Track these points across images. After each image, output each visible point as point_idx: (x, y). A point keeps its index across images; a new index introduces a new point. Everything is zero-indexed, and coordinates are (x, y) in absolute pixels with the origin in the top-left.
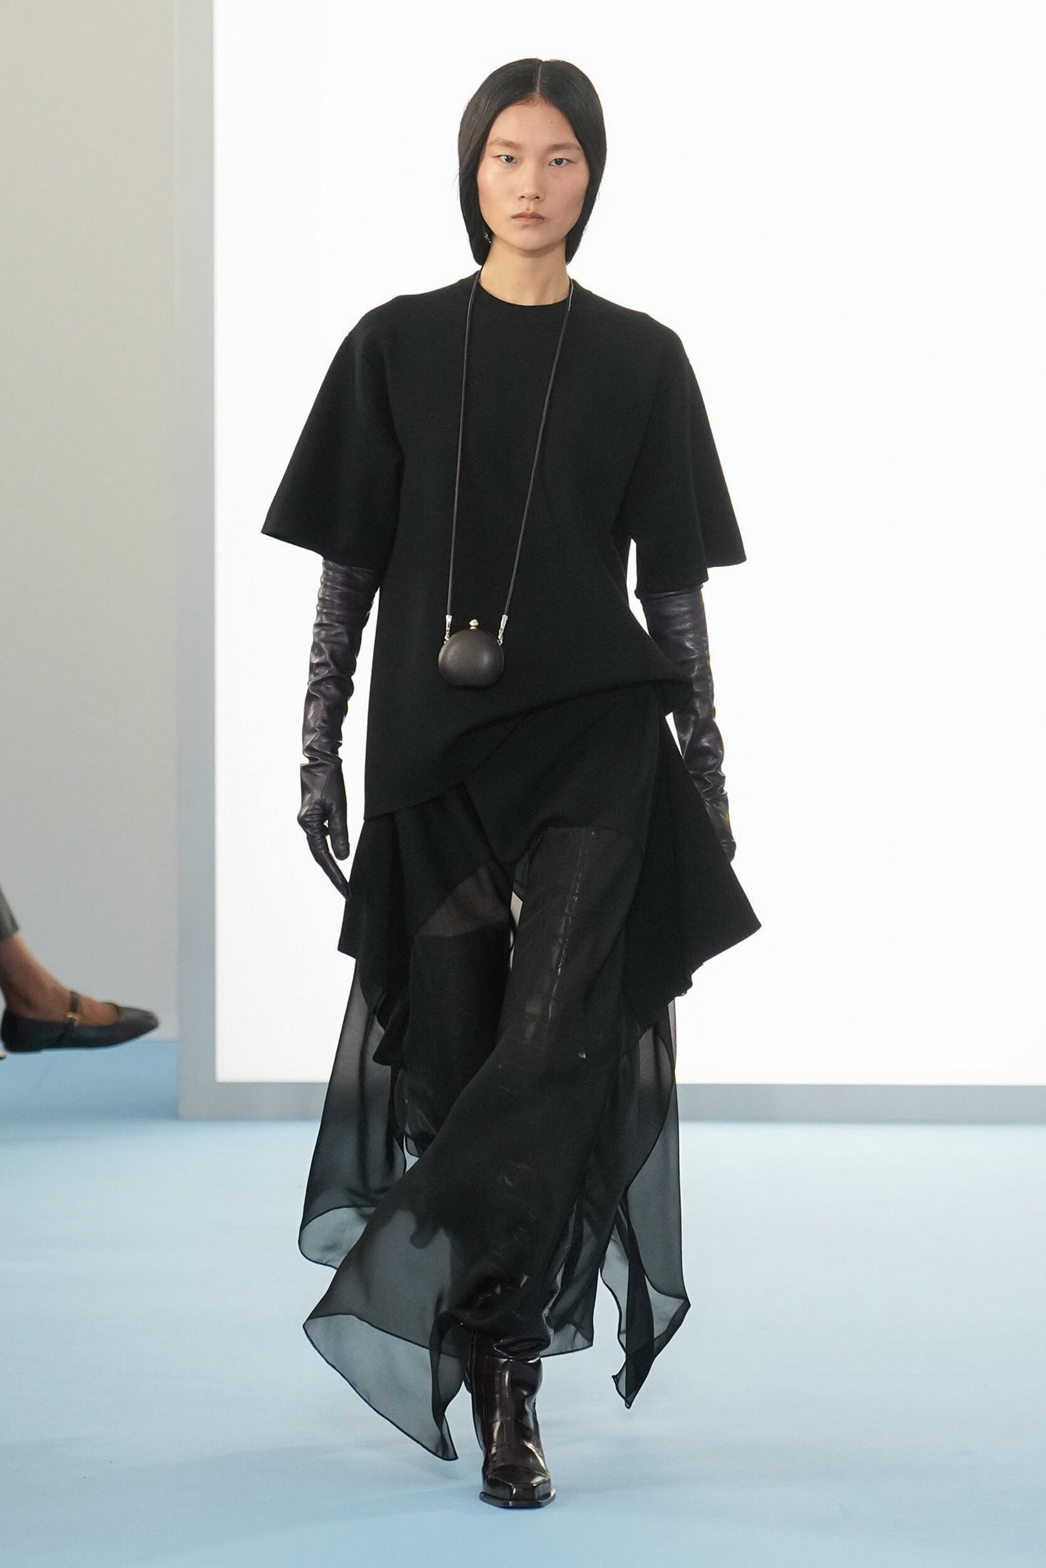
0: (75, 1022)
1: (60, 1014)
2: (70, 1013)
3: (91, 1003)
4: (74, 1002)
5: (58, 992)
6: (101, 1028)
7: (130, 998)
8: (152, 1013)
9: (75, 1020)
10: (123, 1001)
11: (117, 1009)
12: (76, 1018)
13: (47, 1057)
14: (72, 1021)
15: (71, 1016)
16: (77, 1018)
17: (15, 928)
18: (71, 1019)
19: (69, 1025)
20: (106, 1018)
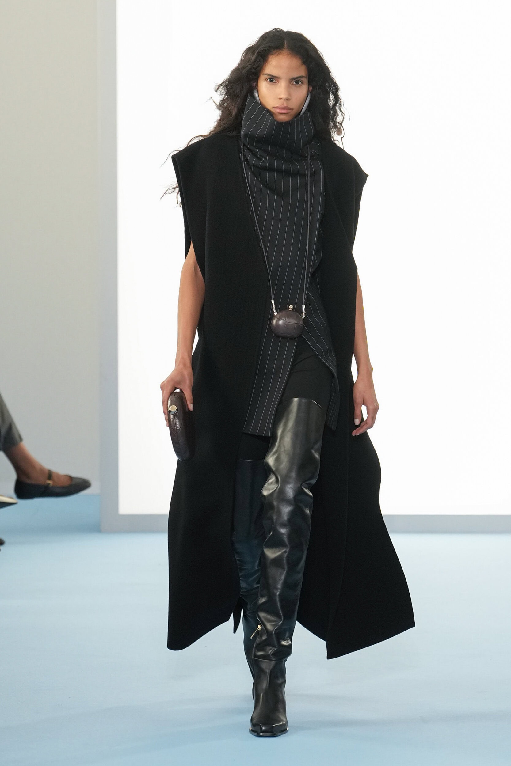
0: (50, 485)
1: (42, 481)
2: (48, 480)
3: (58, 475)
5: (42, 470)
7: (77, 473)
8: (87, 480)
9: (50, 484)
11: (71, 478)
13: (38, 501)
15: (48, 482)
16: (50, 482)
17: (21, 440)
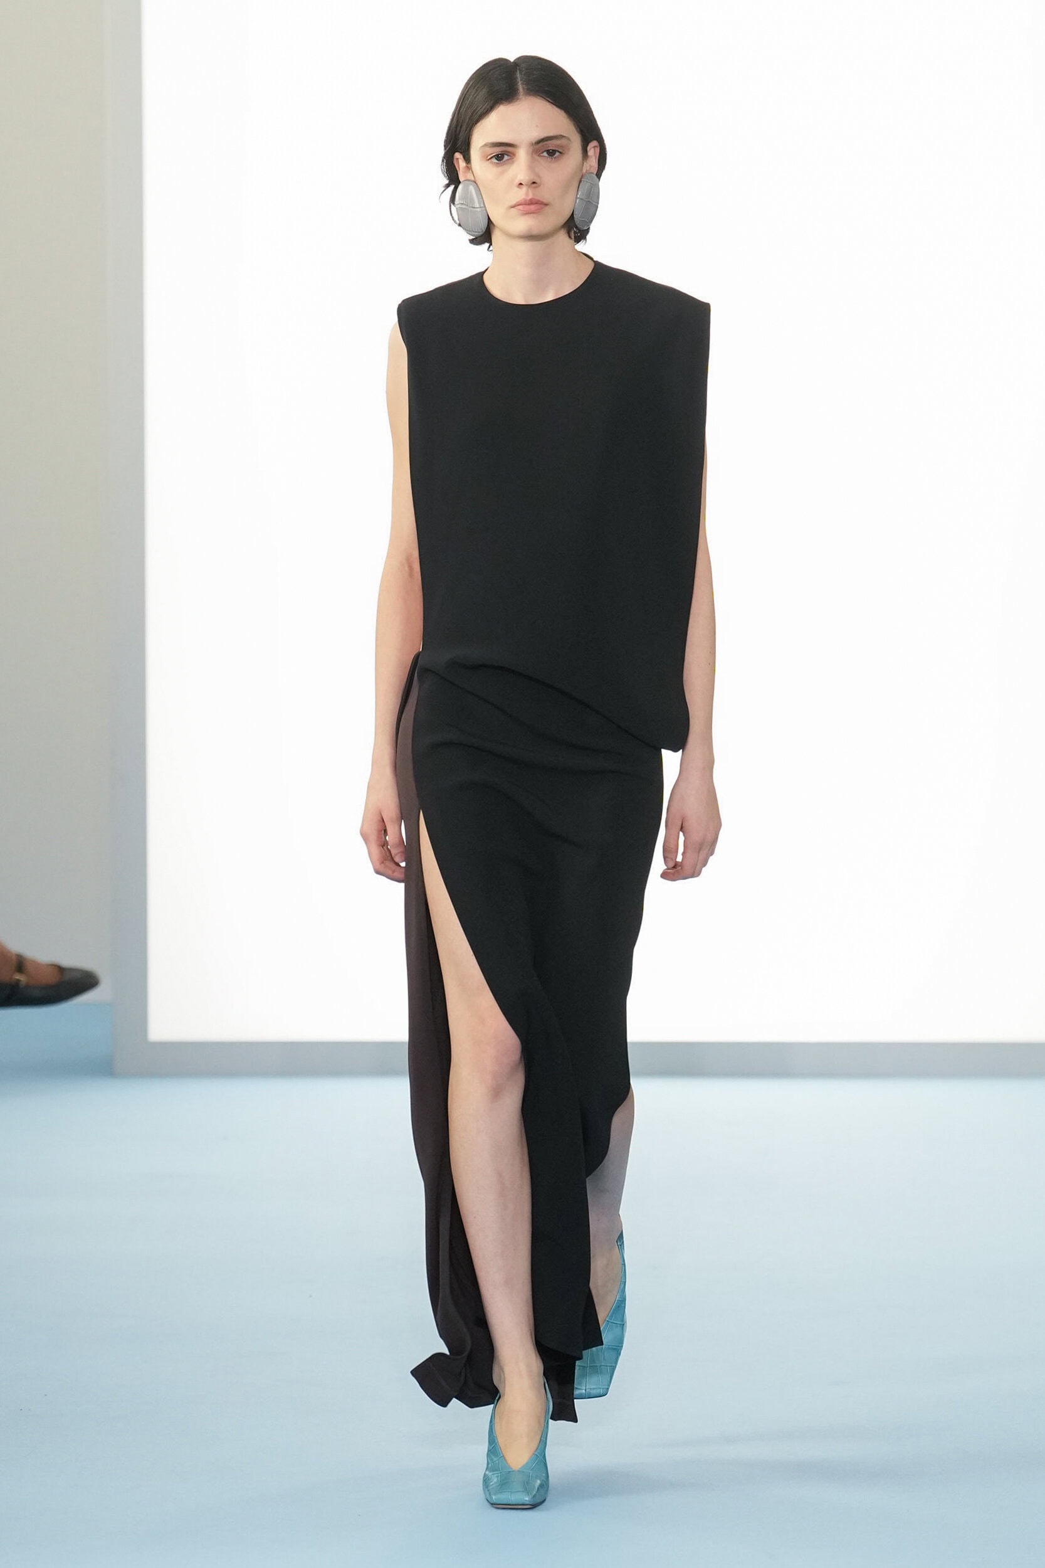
0: (21, 982)
1: (9, 975)
2: (17, 974)
3: (36, 965)
4: (20, 964)
5: (7, 955)
6: (47, 987)
7: (73, 958)
8: (93, 973)
9: (20, 980)
10: (67, 961)
11: (61, 969)
12: (22, 979)
14: (18, 981)
15: (17, 978)
19: (15, 986)
20: (52, 978)
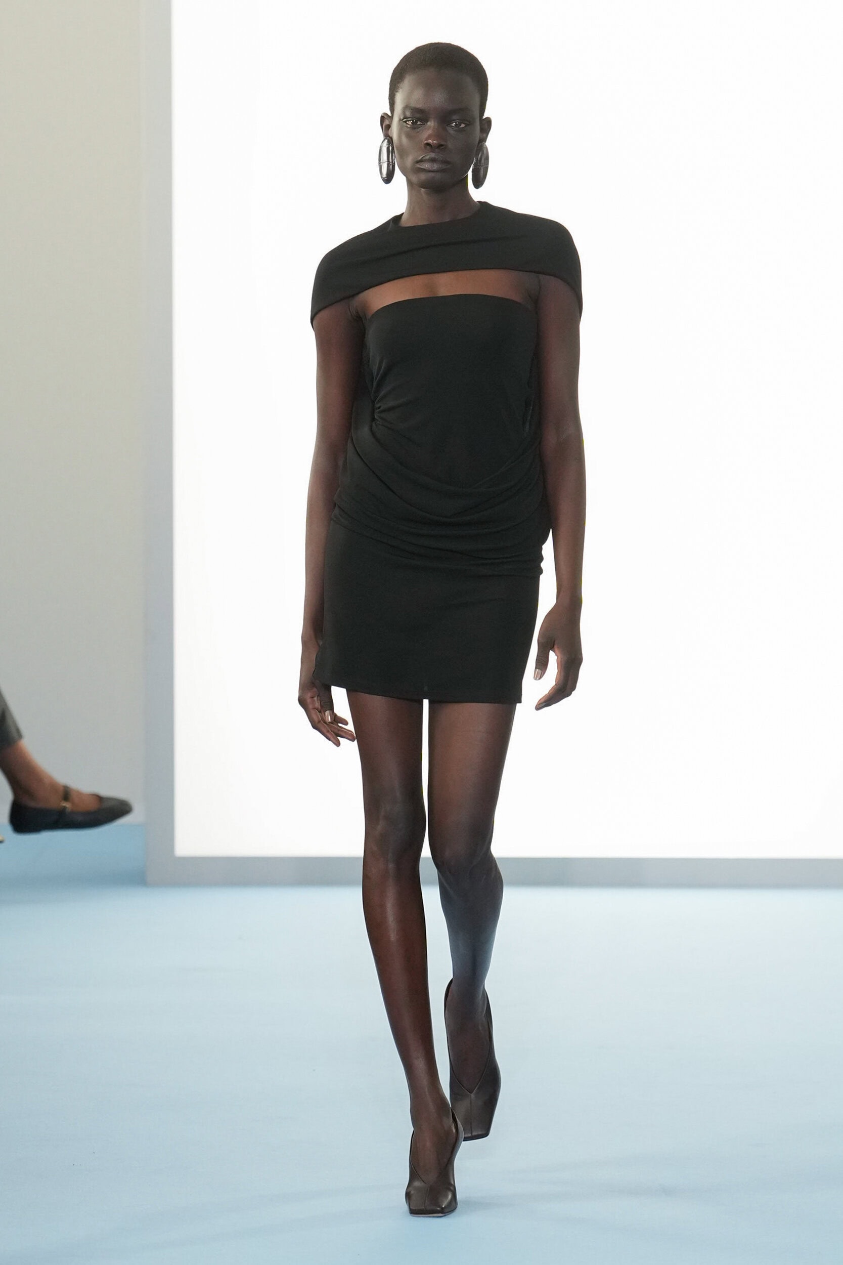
0: (67, 809)
2: (63, 802)
4: (67, 794)
8: (127, 801)
10: (105, 792)
12: (67, 806)
13: (46, 837)
14: (65, 808)
15: (64, 805)
18: (64, 807)
19: (62, 812)
